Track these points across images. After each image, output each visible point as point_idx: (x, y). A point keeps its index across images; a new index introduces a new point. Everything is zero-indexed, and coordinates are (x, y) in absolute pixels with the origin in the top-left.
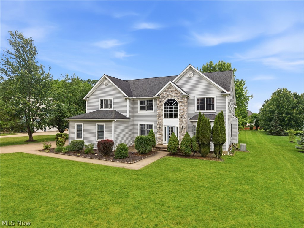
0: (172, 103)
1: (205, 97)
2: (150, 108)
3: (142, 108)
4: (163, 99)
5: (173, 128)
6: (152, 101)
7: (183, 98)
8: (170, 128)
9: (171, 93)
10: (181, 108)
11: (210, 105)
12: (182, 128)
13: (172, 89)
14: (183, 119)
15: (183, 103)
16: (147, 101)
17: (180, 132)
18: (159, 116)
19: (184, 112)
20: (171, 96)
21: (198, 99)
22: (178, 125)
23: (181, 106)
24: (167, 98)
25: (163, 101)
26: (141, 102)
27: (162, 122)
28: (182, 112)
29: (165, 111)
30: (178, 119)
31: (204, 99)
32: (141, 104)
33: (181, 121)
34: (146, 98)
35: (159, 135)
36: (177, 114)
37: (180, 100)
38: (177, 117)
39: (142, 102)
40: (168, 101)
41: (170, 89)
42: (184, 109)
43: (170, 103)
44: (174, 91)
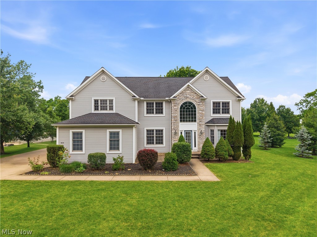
0: (189, 106)
1: (221, 101)
2: (160, 111)
3: (149, 111)
4: (179, 102)
5: (190, 133)
6: (162, 103)
7: (201, 101)
8: (186, 133)
9: (188, 96)
10: (200, 112)
11: (225, 109)
12: (201, 133)
13: (189, 91)
14: (202, 123)
15: (201, 106)
16: (156, 103)
17: (199, 137)
18: (174, 120)
19: (202, 116)
20: (188, 99)
21: (214, 103)
22: (197, 130)
23: (200, 110)
24: (184, 100)
25: (179, 104)
26: (147, 104)
27: (178, 127)
28: (201, 115)
29: (181, 115)
30: (196, 123)
31: (219, 103)
32: (147, 107)
33: (200, 125)
34: (154, 100)
35: (175, 141)
36: (195, 118)
37: (198, 104)
38: (195, 121)
39: (149, 105)
40: (184, 104)
41: (187, 91)
42: (203, 113)
43: (186, 106)
44: (192, 93)
